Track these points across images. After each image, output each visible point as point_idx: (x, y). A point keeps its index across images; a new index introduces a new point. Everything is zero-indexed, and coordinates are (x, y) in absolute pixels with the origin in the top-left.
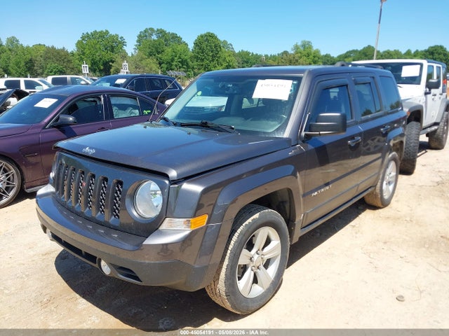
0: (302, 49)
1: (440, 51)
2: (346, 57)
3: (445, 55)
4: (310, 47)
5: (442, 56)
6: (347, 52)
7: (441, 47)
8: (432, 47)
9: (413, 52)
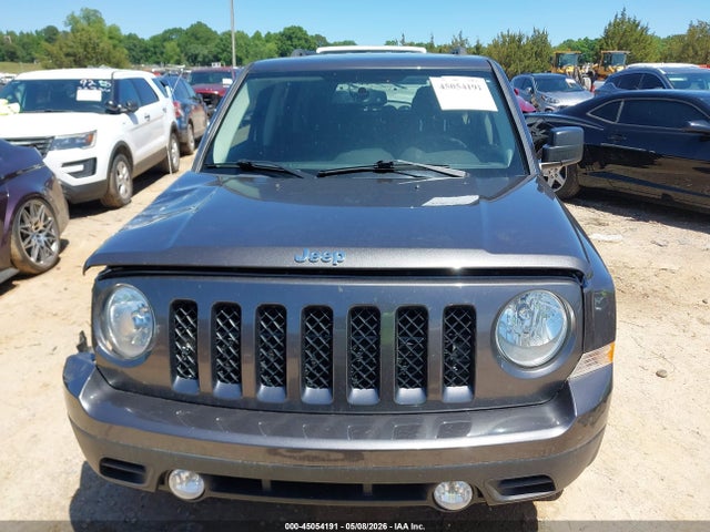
0: (84, 23)
1: (299, 34)
2: (165, 40)
3: (307, 40)
4: (100, 21)
5: (303, 42)
6: (166, 32)
7: (300, 29)
8: (289, 29)
9: (263, 36)
